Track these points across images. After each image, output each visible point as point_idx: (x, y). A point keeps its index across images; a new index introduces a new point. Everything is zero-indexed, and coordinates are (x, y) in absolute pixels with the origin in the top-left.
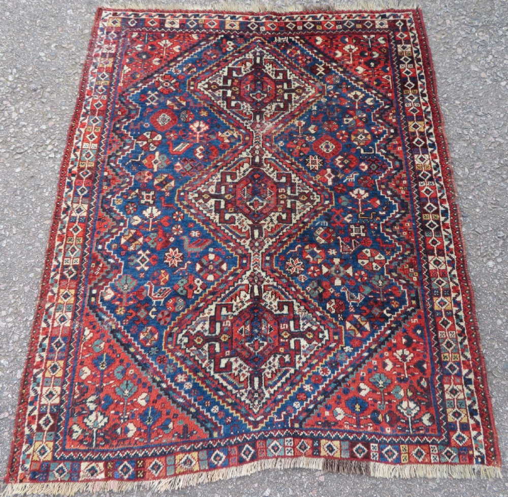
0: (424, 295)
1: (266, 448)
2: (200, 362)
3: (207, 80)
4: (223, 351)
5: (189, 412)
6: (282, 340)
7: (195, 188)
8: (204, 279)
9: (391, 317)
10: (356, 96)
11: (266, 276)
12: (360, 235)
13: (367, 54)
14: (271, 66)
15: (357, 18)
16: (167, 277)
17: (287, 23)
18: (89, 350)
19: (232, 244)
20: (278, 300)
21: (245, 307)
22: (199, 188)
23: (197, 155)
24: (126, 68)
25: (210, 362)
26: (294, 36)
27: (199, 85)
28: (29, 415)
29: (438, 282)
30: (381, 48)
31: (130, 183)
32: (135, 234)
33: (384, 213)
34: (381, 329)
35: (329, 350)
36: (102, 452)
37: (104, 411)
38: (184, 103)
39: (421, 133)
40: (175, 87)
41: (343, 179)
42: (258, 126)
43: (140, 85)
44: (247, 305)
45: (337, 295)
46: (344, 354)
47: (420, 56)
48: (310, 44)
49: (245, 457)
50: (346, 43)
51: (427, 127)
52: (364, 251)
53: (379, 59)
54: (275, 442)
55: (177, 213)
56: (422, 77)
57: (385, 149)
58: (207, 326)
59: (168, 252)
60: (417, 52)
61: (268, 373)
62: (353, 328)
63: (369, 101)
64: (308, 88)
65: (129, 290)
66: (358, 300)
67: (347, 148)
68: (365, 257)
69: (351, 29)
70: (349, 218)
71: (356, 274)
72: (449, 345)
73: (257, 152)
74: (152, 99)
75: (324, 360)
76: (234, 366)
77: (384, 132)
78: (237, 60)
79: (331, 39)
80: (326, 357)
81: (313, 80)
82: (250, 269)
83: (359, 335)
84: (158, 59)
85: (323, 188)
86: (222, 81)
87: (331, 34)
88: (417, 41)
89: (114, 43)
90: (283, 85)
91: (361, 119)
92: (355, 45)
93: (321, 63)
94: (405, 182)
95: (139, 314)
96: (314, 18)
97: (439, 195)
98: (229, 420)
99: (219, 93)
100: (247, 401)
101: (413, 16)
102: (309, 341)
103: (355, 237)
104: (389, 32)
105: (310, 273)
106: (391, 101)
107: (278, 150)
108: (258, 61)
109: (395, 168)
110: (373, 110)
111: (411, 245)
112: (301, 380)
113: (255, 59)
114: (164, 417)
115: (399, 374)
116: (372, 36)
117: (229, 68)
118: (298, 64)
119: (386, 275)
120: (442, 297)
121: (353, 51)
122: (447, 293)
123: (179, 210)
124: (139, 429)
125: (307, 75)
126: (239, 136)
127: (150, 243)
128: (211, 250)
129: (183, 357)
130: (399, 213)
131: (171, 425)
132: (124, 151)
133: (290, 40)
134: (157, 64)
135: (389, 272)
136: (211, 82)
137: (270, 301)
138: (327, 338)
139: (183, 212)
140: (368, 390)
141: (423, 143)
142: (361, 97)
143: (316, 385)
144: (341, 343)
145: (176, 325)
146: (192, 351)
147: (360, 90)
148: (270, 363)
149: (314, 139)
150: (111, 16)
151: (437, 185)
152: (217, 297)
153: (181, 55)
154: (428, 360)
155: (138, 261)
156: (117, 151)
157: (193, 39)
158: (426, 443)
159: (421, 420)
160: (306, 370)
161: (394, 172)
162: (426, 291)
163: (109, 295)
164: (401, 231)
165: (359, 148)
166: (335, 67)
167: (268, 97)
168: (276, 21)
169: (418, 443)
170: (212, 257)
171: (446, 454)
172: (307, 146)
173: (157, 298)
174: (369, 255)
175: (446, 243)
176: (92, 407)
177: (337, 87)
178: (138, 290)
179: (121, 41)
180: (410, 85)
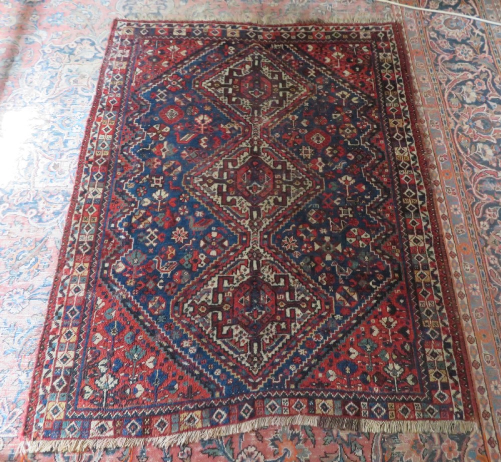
0: (405, 269)
1: (264, 407)
2: (204, 329)
3: (210, 79)
4: (224, 319)
5: (193, 374)
6: (278, 309)
7: (199, 173)
8: (207, 254)
9: (376, 288)
10: (343, 96)
11: (264, 253)
12: (348, 216)
13: (352, 60)
14: (267, 69)
15: (344, 30)
16: (174, 252)
17: (282, 33)
18: (101, 318)
19: (233, 224)
20: (274, 273)
21: (245, 280)
22: (203, 174)
23: (202, 144)
24: (138, 70)
25: (213, 329)
26: (289, 44)
27: (204, 83)
28: (44, 377)
29: (417, 258)
30: (365, 55)
31: (141, 169)
32: (145, 214)
33: (369, 197)
34: (367, 298)
35: (321, 318)
36: (112, 411)
37: (114, 374)
38: (190, 99)
39: (401, 129)
40: (182, 85)
41: (333, 167)
42: (256, 119)
43: (150, 84)
44: (246, 278)
45: (328, 269)
46: (334, 322)
47: (399, 63)
48: (302, 51)
49: (244, 415)
50: (334, 51)
51: (405, 124)
52: (352, 230)
53: (363, 64)
54: (273, 402)
55: (183, 195)
56: (400, 81)
57: (369, 142)
58: (210, 297)
59: (175, 230)
60: (396, 59)
61: (266, 339)
62: (342, 298)
63: (354, 100)
64: (301, 87)
65: (139, 264)
66: (346, 274)
67: (335, 140)
68: (352, 236)
69: (339, 39)
70: (338, 201)
71: (345, 251)
72: (428, 313)
73: (256, 143)
74: (161, 96)
75: (317, 327)
76: (235, 332)
77: (368, 127)
78: (237, 63)
79: (321, 48)
80: (318, 325)
81: (305, 81)
82: (249, 246)
83: (348, 305)
84: (166, 62)
85: (314, 175)
86: (223, 80)
87: (320, 43)
88: (396, 50)
89: (128, 49)
90: (278, 84)
91: (347, 115)
92: (342, 52)
94: (387, 170)
95: (148, 285)
96: (306, 29)
97: (417, 182)
98: (230, 382)
99: (221, 90)
100: (247, 365)
101: (393, 28)
102: (303, 310)
103: (343, 218)
104: (372, 42)
105: (303, 250)
106: (374, 100)
107: (274, 141)
108: (256, 63)
109: (378, 159)
110: (358, 108)
111: (394, 226)
112: (296, 345)
113: (254, 62)
114: (170, 379)
115: (384, 339)
116: (357, 45)
117: (230, 69)
118: (292, 67)
119: (371, 251)
120: (421, 271)
121: (341, 58)
122: (425, 267)
123: (185, 192)
124: (146, 390)
125: (299, 77)
126: (239, 128)
127: (158, 223)
128: (214, 229)
129: (188, 325)
130: (382, 197)
131: (176, 386)
132: (135, 142)
133: (285, 47)
134: (166, 66)
135: (375, 249)
136: (214, 81)
137: (268, 275)
138: (319, 307)
139: (189, 194)
140: (357, 354)
141: (402, 137)
142: (348, 96)
143: (310, 350)
144: (332, 312)
145: (181, 295)
146: (197, 319)
147: (347, 91)
148: (268, 330)
149: (306, 132)
150: (125, 26)
151: (415, 174)
152: (219, 270)
153: (187, 58)
154: (411, 326)
155: (147, 238)
156: (130, 142)
157: (198, 45)
158: (410, 401)
159: (405, 380)
160: (300, 337)
161: (377, 162)
162: (408, 265)
163: (121, 268)
164: (384, 213)
165: (346, 140)
166: (324, 71)
167: (265, 94)
168: (272, 31)
169: (404, 401)
170: (214, 234)
171: (429, 410)
172: (300, 137)
173: (164, 271)
174: (356, 234)
175: (424, 224)
176: (103, 369)
177: (326, 87)
178: (147, 264)
179: (134, 47)
180: (390, 87)
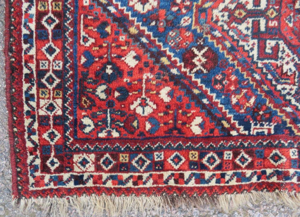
13: (117, 94)
14: (285, 68)
15: (125, 176)
17: (250, 166)
26: (241, 136)
30: (90, 107)
47: (25, 86)
48: (213, 117)
50: (151, 118)
53: (97, 83)
56: (28, 39)
60: (30, 97)
69: (138, 151)
79: (175, 128)
81: (213, 37)
87: (175, 140)
88: (27, 122)
90: (267, 26)
92: (134, 115)
93: (198, 73)
96: (200, 179)
101: (27, 181)
104: (72, 144)
116: (102, 135)
121: (139, 101)
125: (224, 48)
133: (247, 127)
166: (173, 64)
168: (269, 171)
180: (50, 21)
